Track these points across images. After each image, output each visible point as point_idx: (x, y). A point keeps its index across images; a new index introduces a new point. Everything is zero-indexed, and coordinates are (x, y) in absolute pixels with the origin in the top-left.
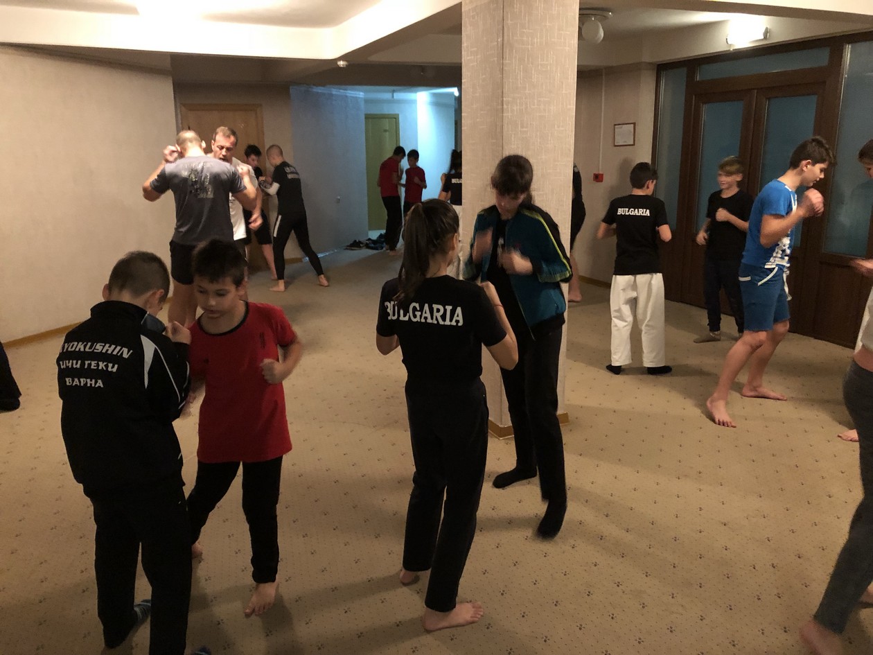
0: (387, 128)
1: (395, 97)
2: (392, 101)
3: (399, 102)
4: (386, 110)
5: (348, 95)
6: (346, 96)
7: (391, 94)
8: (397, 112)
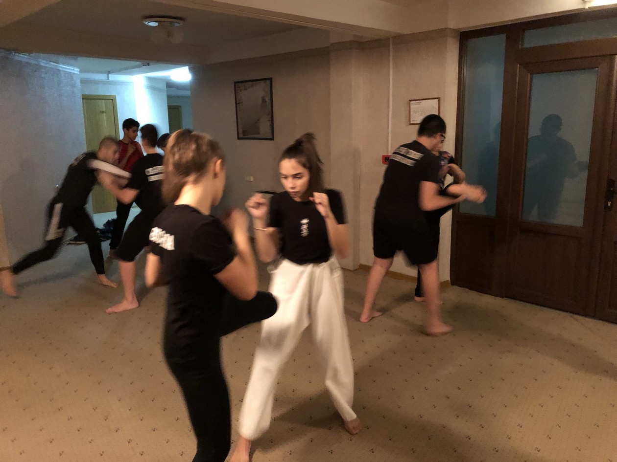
0: (104, 110)
1: (110, 78)
2: (108, 83)
3: (115, 83)
4: (101, 91)
5: (60, 69)
6: (59, 71)
7: (106, 75)
8: (113, 94)
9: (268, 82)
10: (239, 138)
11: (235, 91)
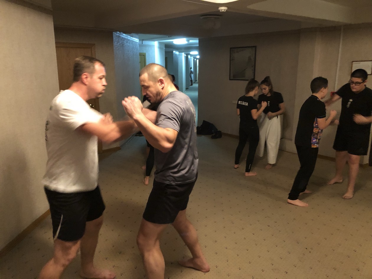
0: (140, 61)
1: (143, 43)
2: (142, 46)
3: (146, 46)
7: (141, 41)
8: (144, 52)
9: (254, 49)
10: (230, 80)
11: (230, 53)
